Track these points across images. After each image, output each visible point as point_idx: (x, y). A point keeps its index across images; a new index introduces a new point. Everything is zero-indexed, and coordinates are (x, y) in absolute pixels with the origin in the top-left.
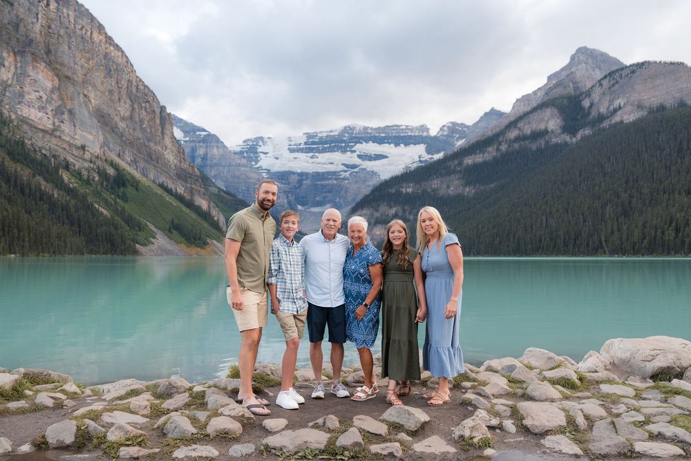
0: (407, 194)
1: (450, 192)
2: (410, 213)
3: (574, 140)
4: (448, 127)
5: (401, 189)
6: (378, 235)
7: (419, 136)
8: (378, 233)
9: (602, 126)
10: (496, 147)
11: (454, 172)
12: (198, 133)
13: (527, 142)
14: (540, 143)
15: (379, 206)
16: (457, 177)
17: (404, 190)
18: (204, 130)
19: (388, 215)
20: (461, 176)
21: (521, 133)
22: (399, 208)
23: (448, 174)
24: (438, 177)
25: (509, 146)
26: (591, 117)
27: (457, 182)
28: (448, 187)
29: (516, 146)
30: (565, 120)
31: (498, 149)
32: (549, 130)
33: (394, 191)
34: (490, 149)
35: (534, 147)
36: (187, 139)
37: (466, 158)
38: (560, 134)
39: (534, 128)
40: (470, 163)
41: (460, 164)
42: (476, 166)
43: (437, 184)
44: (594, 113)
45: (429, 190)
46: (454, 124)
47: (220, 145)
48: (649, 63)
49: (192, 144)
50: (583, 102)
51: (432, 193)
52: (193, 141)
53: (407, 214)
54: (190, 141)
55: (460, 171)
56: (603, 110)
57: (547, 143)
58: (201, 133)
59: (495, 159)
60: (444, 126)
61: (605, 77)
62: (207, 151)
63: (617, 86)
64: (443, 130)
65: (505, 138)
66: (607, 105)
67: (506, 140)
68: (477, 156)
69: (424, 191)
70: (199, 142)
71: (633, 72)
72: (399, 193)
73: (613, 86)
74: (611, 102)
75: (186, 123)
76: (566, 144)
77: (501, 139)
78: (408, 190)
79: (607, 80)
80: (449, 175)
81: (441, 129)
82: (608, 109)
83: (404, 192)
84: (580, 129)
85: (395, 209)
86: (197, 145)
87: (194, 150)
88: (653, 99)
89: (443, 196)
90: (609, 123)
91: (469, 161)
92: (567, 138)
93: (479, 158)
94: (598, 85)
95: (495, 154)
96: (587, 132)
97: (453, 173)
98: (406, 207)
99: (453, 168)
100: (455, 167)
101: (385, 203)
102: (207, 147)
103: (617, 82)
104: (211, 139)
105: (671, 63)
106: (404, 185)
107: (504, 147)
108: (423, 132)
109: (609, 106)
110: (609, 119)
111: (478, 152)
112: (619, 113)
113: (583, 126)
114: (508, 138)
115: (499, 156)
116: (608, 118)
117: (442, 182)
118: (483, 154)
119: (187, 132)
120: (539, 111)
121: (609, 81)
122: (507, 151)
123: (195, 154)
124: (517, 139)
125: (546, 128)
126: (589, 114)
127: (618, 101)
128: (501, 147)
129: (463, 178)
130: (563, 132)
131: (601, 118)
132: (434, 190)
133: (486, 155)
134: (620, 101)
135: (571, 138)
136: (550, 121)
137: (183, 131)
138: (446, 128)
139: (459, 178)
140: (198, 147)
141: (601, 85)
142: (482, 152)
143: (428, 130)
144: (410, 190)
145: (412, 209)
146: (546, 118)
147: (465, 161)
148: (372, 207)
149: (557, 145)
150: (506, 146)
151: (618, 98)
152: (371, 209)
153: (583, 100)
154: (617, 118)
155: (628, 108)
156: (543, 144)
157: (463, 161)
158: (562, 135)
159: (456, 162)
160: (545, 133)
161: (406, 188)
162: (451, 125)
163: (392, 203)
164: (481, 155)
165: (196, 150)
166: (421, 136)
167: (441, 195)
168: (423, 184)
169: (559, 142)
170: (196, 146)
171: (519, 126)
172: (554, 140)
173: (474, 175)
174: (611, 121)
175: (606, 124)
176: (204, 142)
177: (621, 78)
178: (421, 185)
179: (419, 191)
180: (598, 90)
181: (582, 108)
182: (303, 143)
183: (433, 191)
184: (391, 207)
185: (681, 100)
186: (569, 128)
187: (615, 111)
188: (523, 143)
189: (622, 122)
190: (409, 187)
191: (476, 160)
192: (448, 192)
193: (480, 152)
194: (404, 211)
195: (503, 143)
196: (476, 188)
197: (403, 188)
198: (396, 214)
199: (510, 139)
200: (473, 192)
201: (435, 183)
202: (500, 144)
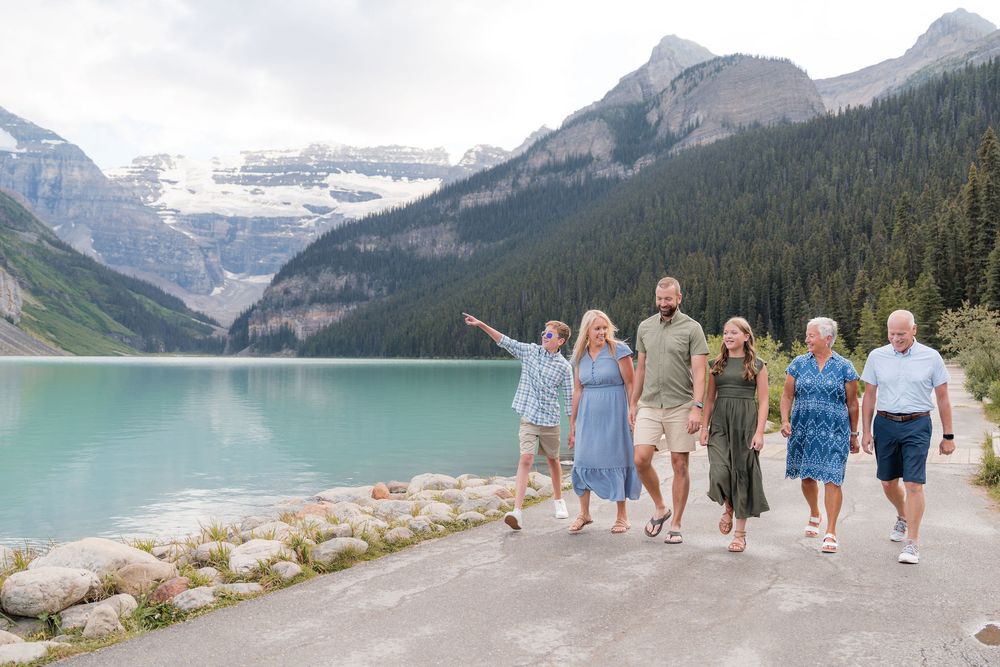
0: (367, 252)
1: (436, 252)
3: (630, 173)
4: (477, 153)
5: (357, 245)
6: (315, 322)
7: (432, 165)
8: (315, 318)
9: (670, 153)
10: (511, 180)
11: (444, 219)
12: (44, 141)
13: (560, 174)
14: (579, 177)
15: (318, 272)
16: (448, 227)
17: (362, 247)
18: (57, 138)
19: (333, 288)
20: (456, 225)
21: (551, 159)
22: (353, 276)
23: (434, 222)
24: (417, 227)
25: (533, 180)
26: (656, 138)
27: (448, 235)
28: (434, 243)
29: (544, 179)
30: (618, 141)
31: (515, 184)
32: (594, 156)
33: (344, 247)
34: (503, 183)
35: (569, 182)
36: (24, 150)
37: (464, 197)
38: (609, 164)
39: (571, 152)
40: (470, 205)
41: (454, 206)
42: (479, 210)
43: (417, 238)
44: (662, 132)
45: (403, 248)
47: (85, 164)
48: (741, 57)
49: (34, 161)
50: (648, 115)
51: (408, 253)
52: (35, 155)
53: (365, 287)
54: (30, 155)
55: (453, 218)
57: (589, 176)
58: (49, 142)
59: (510, 199)
61: (680, 76)
62: (60, 173)
63: (695, 91)
64: (468, 157)
65: (526, 167)
66: (680, 120)
67: (528, 170)
68: (482, 194)
69: (395, 250)
70: (46, 157)
71: (718, 70)
72: (354, 252)
73: (690, 90)
74: (686, 115)
75: (22, 123)
76: (617, 179)
77: (520, 169)
78: (369, 247)
79: (682, 81)
80: (436, 224)
82: (681, 126)
83: (362, 250)
84: (640, 157)
85: (345, 279)
86: (42, 162)
87: (36, 171)
88: (744, 115)
89: (424, 259)
90: (680, 148)
91: (467, 201)
92: (620, 170)
93: (484, 198)
94: (670, 88)
95: (509, 191)
96: (648, 160)
97: (442, 220)
98: (364, 276)
99: (442, 212)
100: (446, 210)
101: (329, 269)
102: (60, 166)
103: (696, 85)
104: (69, 155)
105: (772, 60)
106: (363, 238)
107: (524, 181)
108: (439, 159)
110: (681, 143)
111: (483, 187)
112: (696, 133)
113: (643, 153)
114: (531, 166)
115: (515, 194)
116: (680, 140)
117: (425, 235)
118: (492, 191)
119: (23, 139)
120: (580, 126)
121: (685, 82)
122: (529, 187)
123: (38, 178)
124: (545, 169)
125: (590, 153)
126: (655, 133)
127: (696, 115)
128: (520, 181)
129: (458, 229)
130: (614, 160)
131: (671, 140)
132: (412, 249)
133: (496, 192)
134: (699, 115)
135: (625, 170)
136: (596, 141)
137: (16, 136)
138: (473, 155)
139: (451, 230)
140: (44, 166)
141: (674, 88)
142: (489, 187)
144: (371, 247)
145: (374, 279)
146: (590, 137)
147: (463, 202)
148: (306, 275)
149: (603, 180)
150: (529, 179)
151: (696, 109)
152: (306, 278)
153: (648, 112)
154: (692, 142)
155: (710, 126)
156: (583, 177)
157: (459, 201)
158: (612, 165)
159: (448, 202)
160: (585, 161)
161: (365, 243)
162: (480, 150)
163: (341, 267)
164: (489, 193)
165: (40, 171)
166: (435, 164)
167: (421, 255)
168: (393, 237)
169: (607, 175)
170: (40, 164)
171: (548, 147)
172: (600, 173)
173: (474, 224)
174: (684, 145)
175: (676, 150)
176: (55, 157)
177: (702, 78)
178: (390, 239)
179: (388, 250)
180: (669, 98)
181: (646, 123)
182: (239, 168)
183: (409, 249)
184: (338, 275)
185: (784, 118)
186: (623, 156)
187: (691, 130)
188: (553, 175)
189: (699, 146)
190: (371, 242)
191: (480, 201)
192: (433, 251)
193: (487, 187)
194: (360, 282)
195: (524, 175)
196: (477, 246)
197: (360, 243)
198: (347, 287)
199: (535, 169)
200: (471, 252)
201: (414, 237)
202: (518, 176)
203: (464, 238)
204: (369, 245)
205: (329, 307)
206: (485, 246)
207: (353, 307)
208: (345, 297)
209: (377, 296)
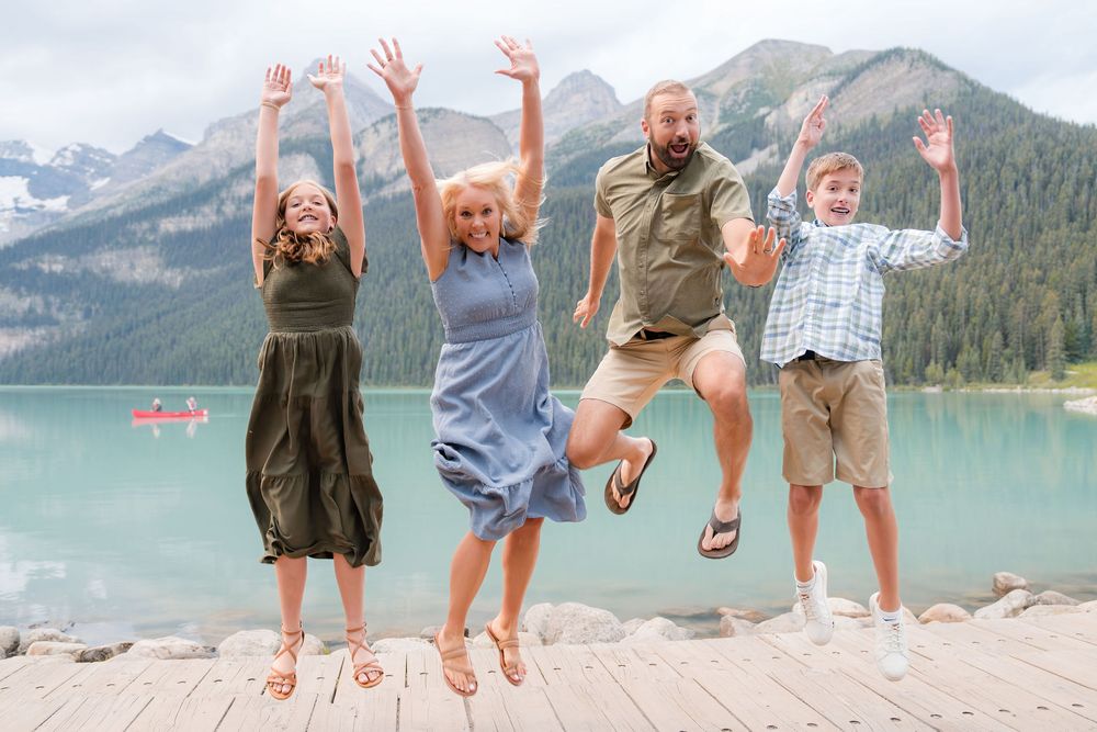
0: (52, 274)
1: (137, 277)
2: (60, 309)
4: (74, 152)
5: (39, 264)
7: (9, 160)
9: (382, 194)
10: (215, 207)
11: (143, 242)
16: (148, 251)
17: (45, 267)
20: (158, 249)
22: (37, 298)
23: (131, 244)
24: (111, 249)
25: (238, 209)
27: (149, 260)
28: (132, 267)
30: (326, 176)
31: (219, 211)
34: (206, 209)
37: (164, 221)
40: (172, 230)
41: (154, 229)
42: (182, 238)
43: (111, 260)
44: (367, 173)
45: (96, 271)
46: (86, 149)
51: (102, 276)
53: (54, 310)
55: (154, 242)
56: (381, 170)
59: (215, 228)
60: (65, 149)
64: (64, 157)
65: (230, 195)
66: (387, 163)
67: (233, 198)
68: (183, 219)
69: (86, 272)
72: (35, 271)
74: (393, 159)
77: (224, 194)
78: (53, 267)
80: (134, 247)
81: (59, 154)
82: (389, 169)
83: (47, 271)
85: (28, 300)
89: (123, 283)
90: (391, 191)
91: (169, 225)
93: (188, 223)
94: (372, 130)
95: (214, 218)
97: (141, 243)
98: (52, 298)
99: (139, 235)
100: (144, 233)
101: (7, 289)
106: (46, 257)
107: (229, 209)
108: (20, 155)
109: (391, 165)
110: (392, 185)
111: (185, 211)
114: (236, 195)
115: (222, 222)
116: (390, 182)
117: (120, 258)
118: (195, 216)
120: (286, 157)
121: (390, 127)
122: (235, 216)
128: (224, 208)
129: (161, 255)
131: (380, 182)
132: (105, 271)
133: (199, 218)
138: (68, 154)
139: (153, 254)
142: (191, 212)
143: (29, 152)
144: (58, 268)
145: (63, 302)
146: (297, 170)
147: (163, 226)
150: (234, 207)
157: (158, 226)
159: (146, 225)
161: (50, 263)
162: (79, 149)
163: (23, 289)
164: (191, 218)
166: (15, 161)
167: (119, 278)
168: (83, 258)
173: (180, 250)
174: (395, 188)
175: (387, 191)
178: (79, 261)
179: (78, 272)
180: (372, 139)
183: (103, 272)
184: (20, 296)
187: (400, 173)
190: (55, 262)
191: (183, 226)
192: (132, 275)
193: (189, 211)
194: (48, 305)
195: (228, 203)
196: (186, 273)
197: (43, 262)
198: (31, 310)
199: (239, 198)
200: (180, 279)
201: (106, 260)
202: (222, 202)
203: (170, 264)
204: (55, 265)
205: (11, 331)
206: (196, 273)
207: (41, 331)
208: (30, 320)
209: (68, 320)
